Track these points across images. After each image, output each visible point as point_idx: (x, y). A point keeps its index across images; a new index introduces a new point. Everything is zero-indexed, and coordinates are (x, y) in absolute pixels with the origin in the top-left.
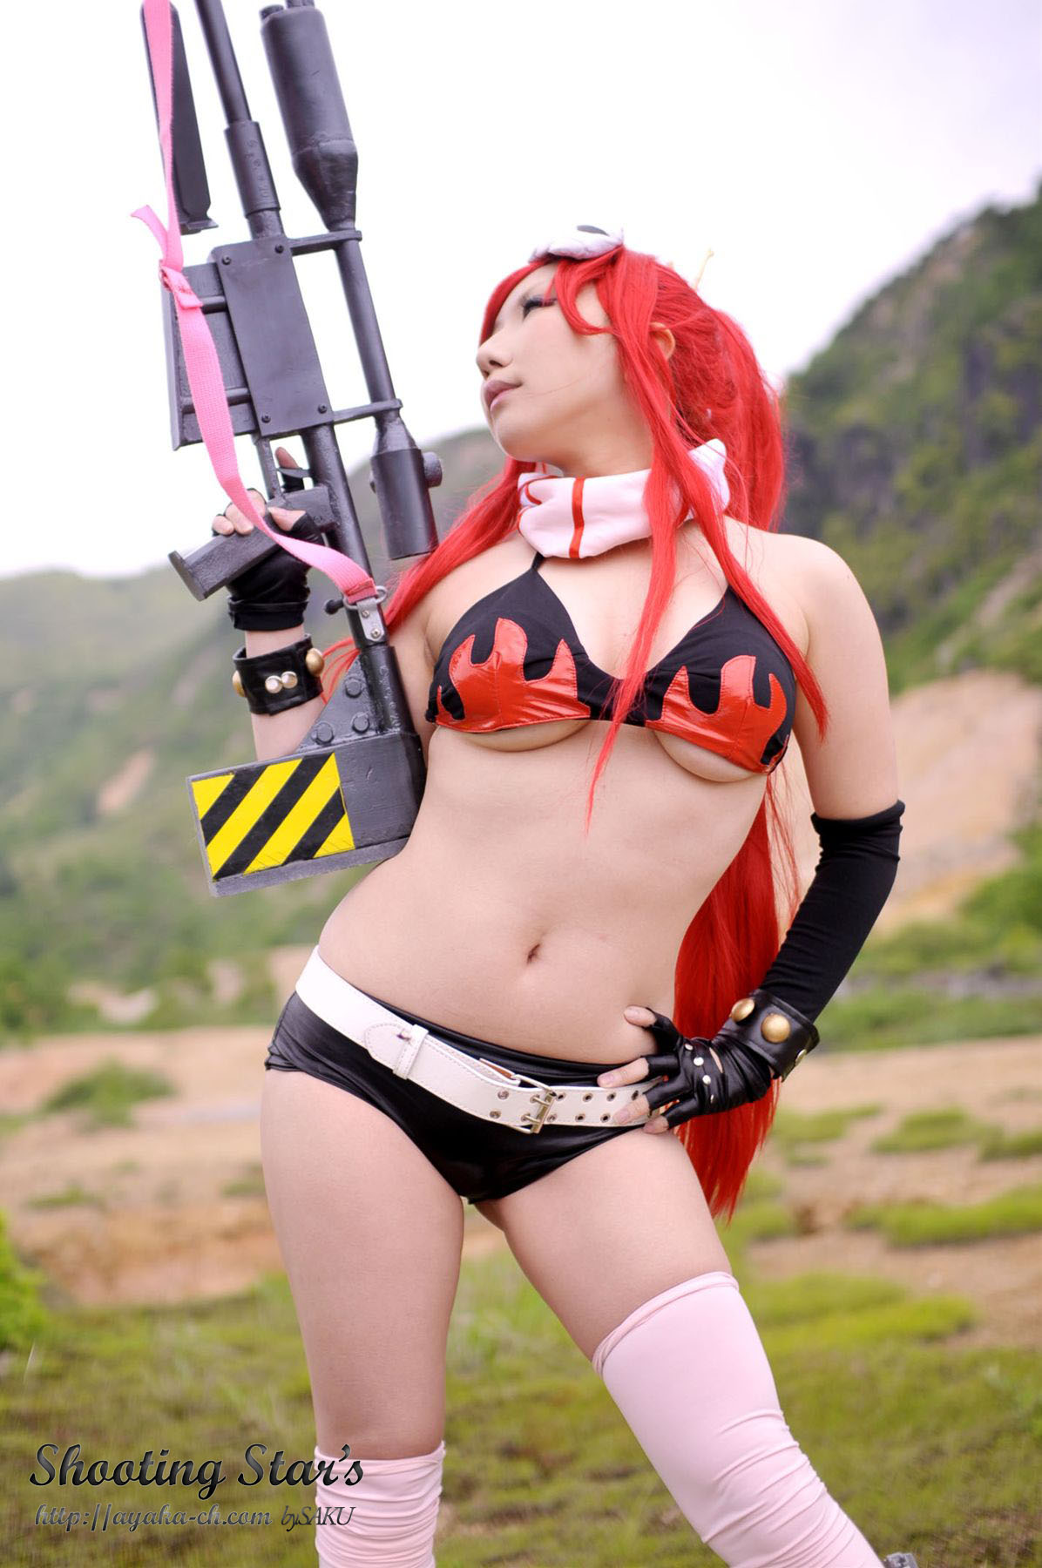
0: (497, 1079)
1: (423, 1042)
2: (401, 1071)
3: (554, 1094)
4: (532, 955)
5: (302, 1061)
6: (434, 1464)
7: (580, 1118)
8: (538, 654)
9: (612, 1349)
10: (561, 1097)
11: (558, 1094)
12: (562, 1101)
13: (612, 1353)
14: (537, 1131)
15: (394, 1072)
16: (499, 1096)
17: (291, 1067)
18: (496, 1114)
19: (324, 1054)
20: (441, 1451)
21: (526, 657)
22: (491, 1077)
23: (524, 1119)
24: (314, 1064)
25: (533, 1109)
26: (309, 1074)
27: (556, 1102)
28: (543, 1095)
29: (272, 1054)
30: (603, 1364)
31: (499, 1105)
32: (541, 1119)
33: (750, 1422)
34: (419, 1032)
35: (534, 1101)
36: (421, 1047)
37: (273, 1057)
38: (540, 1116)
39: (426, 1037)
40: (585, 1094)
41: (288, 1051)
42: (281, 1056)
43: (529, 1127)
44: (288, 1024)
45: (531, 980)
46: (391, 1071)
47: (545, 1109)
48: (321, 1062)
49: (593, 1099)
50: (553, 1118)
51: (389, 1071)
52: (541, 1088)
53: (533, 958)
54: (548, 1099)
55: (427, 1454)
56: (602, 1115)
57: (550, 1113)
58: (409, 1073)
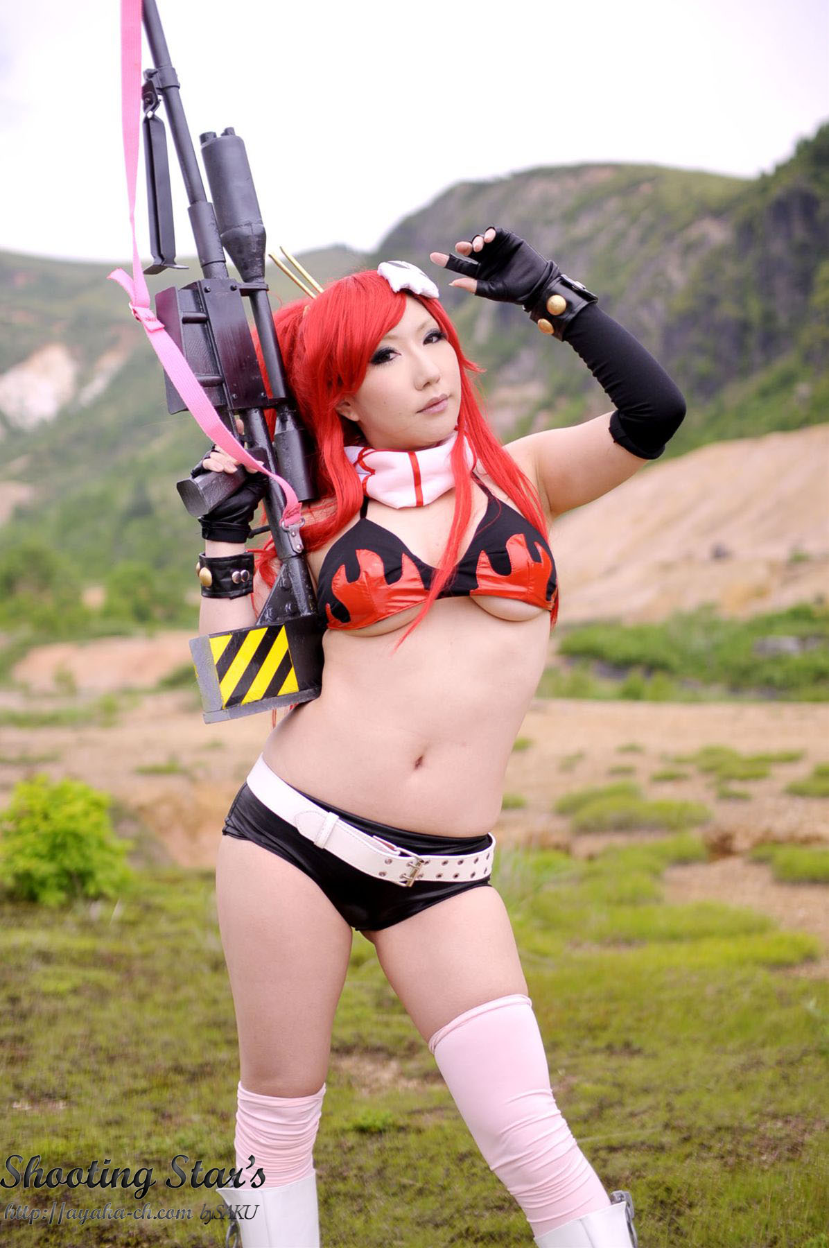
0: (385, 851)
1: (335, 824)
2: (320, 843)
3: (422, 861)
4: (419, 763)
5: (252, 834)
6: (318, 1100)
7: (439, 876)
8: (392, 566)
9: (442, 1038)
10: (427, 862)
11: (425, 861)
12: (428, 865)
13: (441, 1042)
14: (410, 885)
15: (315, 844)
16: (386, 862)
17: (242, 836)
18: (383, 874)
19: (266, 830)
20: (323, 1090)
21: (385, 570)
22: (381, 849)
23: (402, 877)
24: (259, 836)
25: (408, 871)
26: (254, 842)
27: (423, 866)
28: (415, 861)
29: (228, 825)
30: (435, 1047)
31: (385, 868)
32: (413, 877)
33: (529, 1097)
34: (333, 817)
35: (409, 865)
36: (334, 827)
37: (229, 828)
38: (412, 875)
39: (337, 821)
40: (443, 861)
41: (240, 825)
42: (235, 828)
43: (405, 882)
44: (240, 807)
45: (417, 780)
46: (313, 842)
47: (416, 871)
48: (264, 835)
49: (448, 864)
50: (421, 876)
51: (311, 843)
52: (414, 857)
53: (419, 766)
54: (418, 864)
55: (313, 1094)
56: (454, 874)
57: (420, 873)
58: (325, 845)
